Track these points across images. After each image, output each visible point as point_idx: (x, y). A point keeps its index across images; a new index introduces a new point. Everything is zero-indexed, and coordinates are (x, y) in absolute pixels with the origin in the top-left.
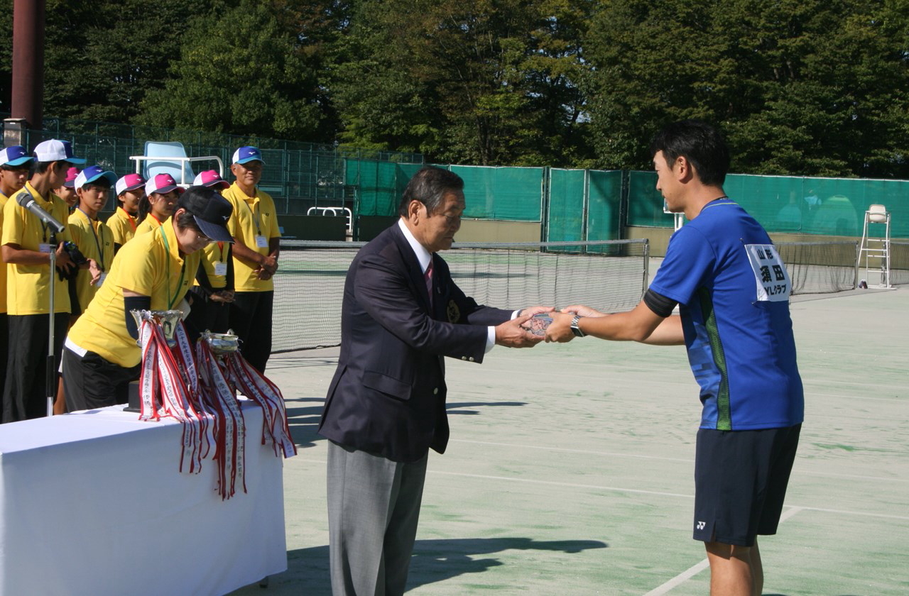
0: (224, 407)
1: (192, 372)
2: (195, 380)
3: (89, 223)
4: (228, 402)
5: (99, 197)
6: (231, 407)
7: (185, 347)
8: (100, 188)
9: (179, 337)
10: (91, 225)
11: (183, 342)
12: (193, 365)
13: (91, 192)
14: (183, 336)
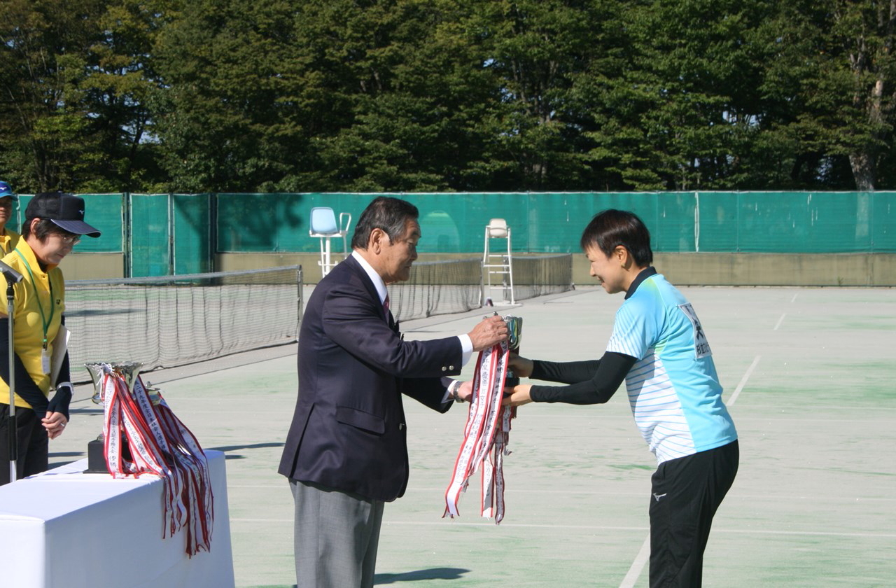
7: (143, 401)
9: (137, 391)
11: (141, 396)
12: (156, 420)
14: (140, 389)
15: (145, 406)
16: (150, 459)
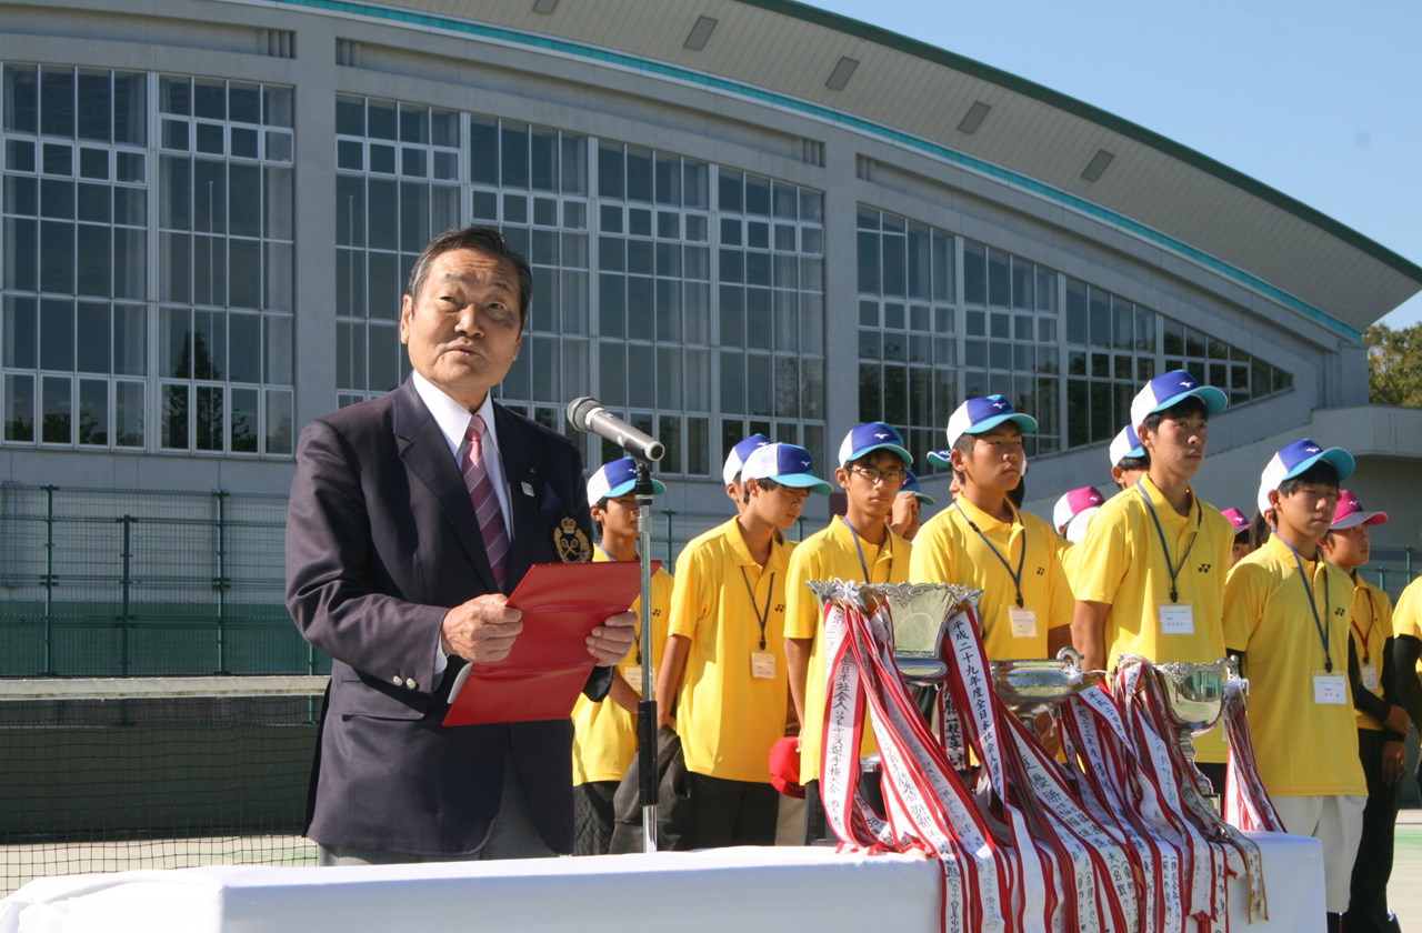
0: (1060, 831)
1: (990, 749)
2: (997, 768)
3: (1296, 565)
4: (1065, 818)
5: (1318, 507)
6: (1076, 829)
7: (974, 680)
8: (1317, 487)
9: (960, 656)
10: (1301, 569)
11: (971, 669)
12: (992, 729)
13: (1298, 498)
14: (969, 652)
15: (978, 691)
16: (926, 813)
